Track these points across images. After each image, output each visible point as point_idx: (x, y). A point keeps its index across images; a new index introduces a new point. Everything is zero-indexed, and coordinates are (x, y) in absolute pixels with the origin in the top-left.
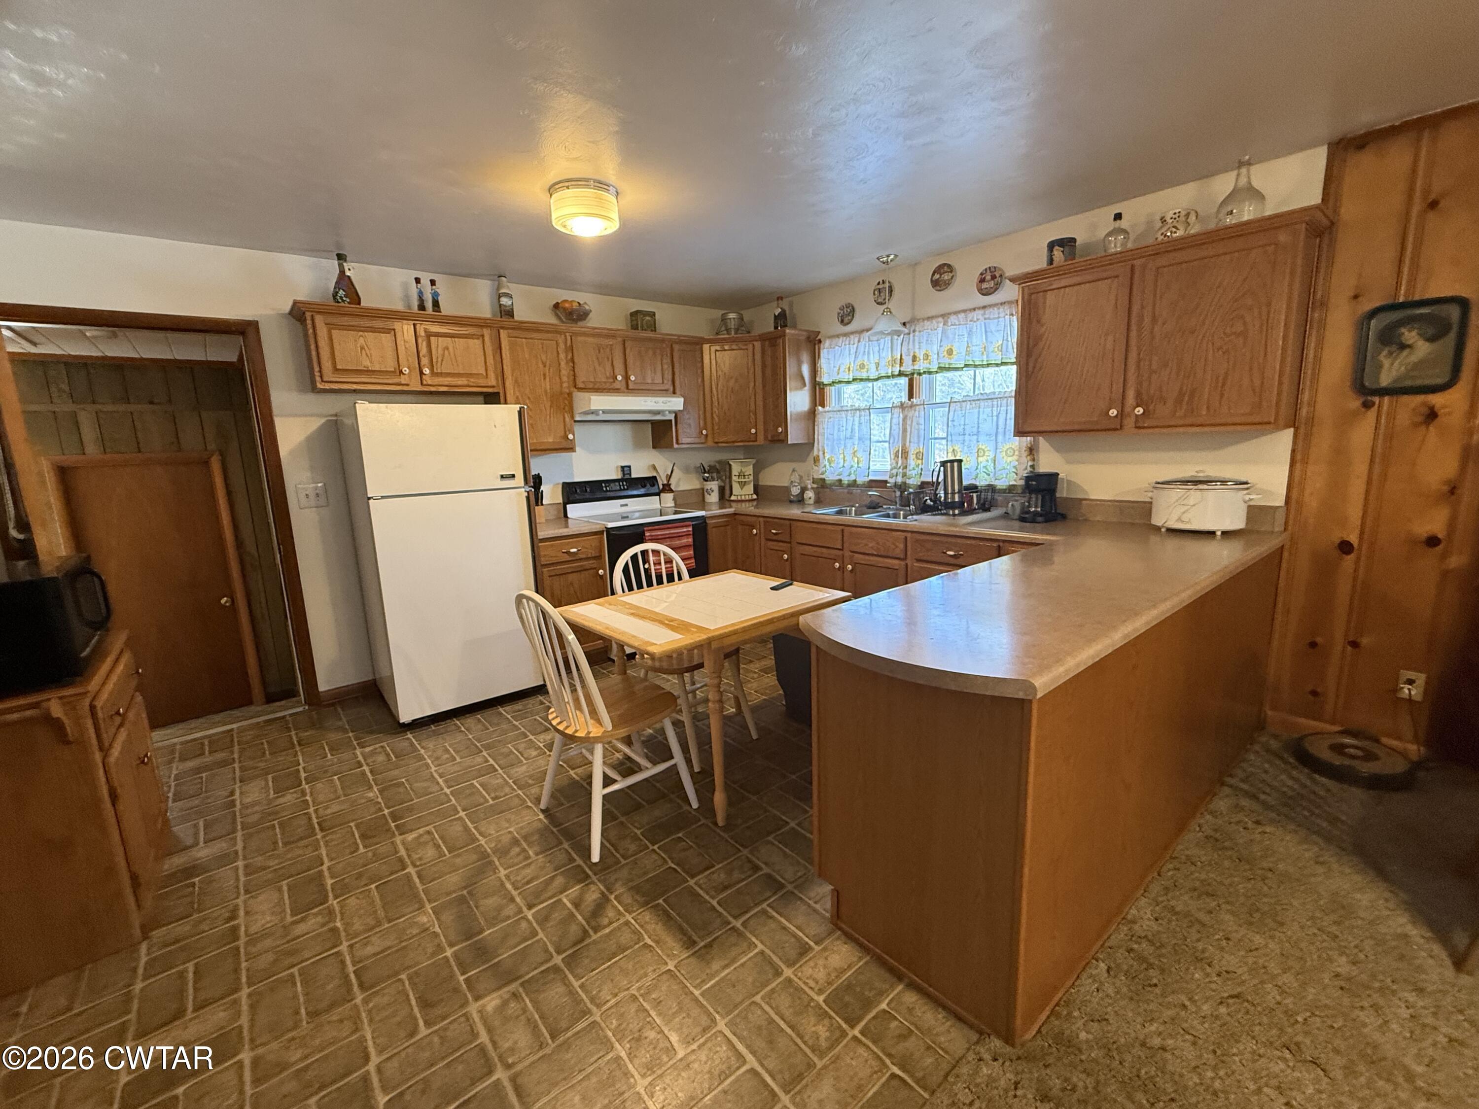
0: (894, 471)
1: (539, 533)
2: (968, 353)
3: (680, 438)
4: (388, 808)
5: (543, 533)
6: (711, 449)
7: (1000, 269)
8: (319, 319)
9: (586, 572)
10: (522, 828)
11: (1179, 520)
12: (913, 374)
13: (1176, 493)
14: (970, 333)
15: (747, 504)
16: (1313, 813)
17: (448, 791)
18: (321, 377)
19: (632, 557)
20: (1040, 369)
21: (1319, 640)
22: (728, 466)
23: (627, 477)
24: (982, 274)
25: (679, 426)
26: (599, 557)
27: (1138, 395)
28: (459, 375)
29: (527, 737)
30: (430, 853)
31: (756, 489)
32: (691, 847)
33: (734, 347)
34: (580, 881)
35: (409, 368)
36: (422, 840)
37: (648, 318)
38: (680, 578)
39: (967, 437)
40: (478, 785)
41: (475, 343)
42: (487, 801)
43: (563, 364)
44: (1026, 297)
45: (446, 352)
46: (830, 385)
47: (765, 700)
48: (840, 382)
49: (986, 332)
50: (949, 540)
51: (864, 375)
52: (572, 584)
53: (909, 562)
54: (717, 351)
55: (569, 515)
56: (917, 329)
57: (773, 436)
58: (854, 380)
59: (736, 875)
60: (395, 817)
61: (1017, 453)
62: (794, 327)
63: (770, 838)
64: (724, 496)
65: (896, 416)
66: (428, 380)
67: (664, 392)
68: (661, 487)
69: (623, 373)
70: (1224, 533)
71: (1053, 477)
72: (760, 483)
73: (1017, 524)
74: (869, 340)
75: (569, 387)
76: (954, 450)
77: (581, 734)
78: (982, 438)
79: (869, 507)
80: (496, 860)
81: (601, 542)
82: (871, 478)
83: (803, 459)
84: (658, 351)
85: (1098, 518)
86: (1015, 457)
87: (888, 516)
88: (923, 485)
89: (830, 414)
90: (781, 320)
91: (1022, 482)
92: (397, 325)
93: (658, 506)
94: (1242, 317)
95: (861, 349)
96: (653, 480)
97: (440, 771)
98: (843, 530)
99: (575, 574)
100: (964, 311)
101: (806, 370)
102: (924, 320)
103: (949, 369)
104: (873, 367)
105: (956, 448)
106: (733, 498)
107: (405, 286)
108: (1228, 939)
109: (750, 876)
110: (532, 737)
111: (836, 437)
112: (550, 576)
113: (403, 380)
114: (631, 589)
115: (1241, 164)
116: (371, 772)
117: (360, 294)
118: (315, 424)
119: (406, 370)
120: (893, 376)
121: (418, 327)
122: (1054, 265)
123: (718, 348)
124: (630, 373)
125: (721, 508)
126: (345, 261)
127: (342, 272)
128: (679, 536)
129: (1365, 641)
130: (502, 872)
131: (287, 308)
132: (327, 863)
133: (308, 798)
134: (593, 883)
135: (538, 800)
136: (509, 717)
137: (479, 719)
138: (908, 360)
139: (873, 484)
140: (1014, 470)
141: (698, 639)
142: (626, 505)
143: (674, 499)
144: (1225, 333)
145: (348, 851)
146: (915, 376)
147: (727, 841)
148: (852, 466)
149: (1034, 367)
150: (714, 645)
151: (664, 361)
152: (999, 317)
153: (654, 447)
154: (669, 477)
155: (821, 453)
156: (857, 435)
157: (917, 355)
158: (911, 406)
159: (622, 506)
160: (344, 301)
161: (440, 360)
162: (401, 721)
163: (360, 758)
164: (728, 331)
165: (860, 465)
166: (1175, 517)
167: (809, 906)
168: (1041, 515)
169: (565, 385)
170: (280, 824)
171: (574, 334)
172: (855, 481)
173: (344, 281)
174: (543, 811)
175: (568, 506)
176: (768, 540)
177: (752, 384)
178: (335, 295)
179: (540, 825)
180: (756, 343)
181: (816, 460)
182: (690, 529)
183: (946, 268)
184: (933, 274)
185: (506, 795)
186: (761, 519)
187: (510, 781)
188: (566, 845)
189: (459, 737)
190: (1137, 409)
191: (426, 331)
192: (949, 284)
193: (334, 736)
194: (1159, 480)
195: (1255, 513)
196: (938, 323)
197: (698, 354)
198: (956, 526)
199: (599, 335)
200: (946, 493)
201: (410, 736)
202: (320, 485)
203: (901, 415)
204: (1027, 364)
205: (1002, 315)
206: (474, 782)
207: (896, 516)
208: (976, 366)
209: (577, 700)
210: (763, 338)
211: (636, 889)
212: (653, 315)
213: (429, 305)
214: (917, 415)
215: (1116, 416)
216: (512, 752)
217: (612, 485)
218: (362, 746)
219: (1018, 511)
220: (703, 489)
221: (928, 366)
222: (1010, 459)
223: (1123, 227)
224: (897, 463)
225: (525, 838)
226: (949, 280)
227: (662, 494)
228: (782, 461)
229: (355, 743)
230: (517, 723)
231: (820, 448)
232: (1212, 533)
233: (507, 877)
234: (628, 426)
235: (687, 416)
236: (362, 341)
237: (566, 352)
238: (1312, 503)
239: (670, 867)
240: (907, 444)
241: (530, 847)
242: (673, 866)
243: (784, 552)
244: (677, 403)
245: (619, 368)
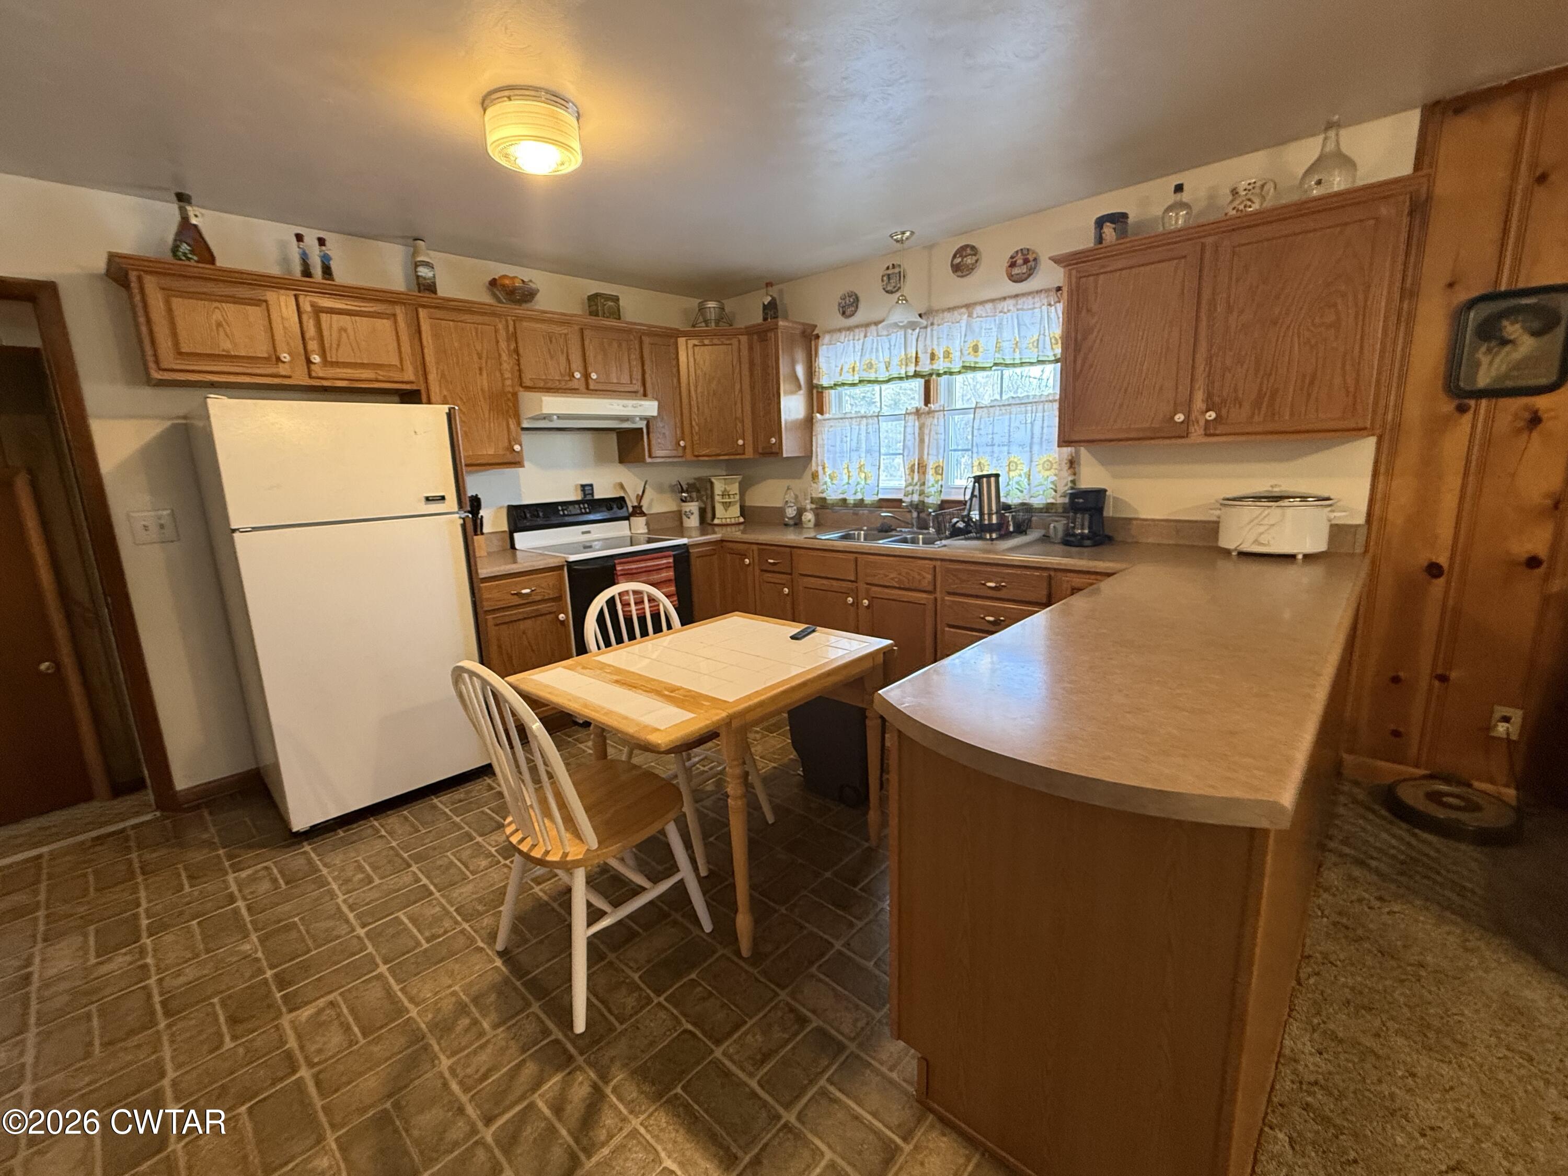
0: (910, 489)
1: (479, 571)
2: (999, 349)
3: (653, 450)
4: (272, 967)
5: (484, 571)
6: (688, 464)
7: (1034, 252)
8: (150, 283)
9: (543, 617)
10: (471, 984)
11: (1256, 542)
12: (931, 375)
13: (1250, 511)
14: (1000, 327)
15: (734, 528)
16: (1435, 882)
17: (361, 932)
18: (157, 362)
19: (607, 602)
20: (1091, 366)
21: (1402, 674)
22: (709, 486)
23: (589, 497)
24: (1012, 257)
25: (651, 435)
26: (559, 598)
27: (1209, 397)
28: (362, 366)
29: (472, 839)
30: (334, 1039)
31: (743, 511)
32: (711, 994)
33: (716, 341)
34: (559, 1068)
35: (290, 354)
36: (324, 1017)
37: (610, 303)
38: (669, 627)
39: (996, 449)
40: (406, 921)
41: (384, 325)
42: (418, 944)
43: (504, 357)
44: (1074, 280)
45: (344, 335)
46: (831, 388)
47: (775, 768)
48: (843, 384)
49: (1019, 324)
50: (989, 569)
51: (872, 376)
52: (524, 633)
53: (938, 595)
54: (695, 345)
55: (517, 546)
56: (935, 322)
57: (763, 448)
58: (861, 381)
59: (778, 1034)
60: (282, 981)
61: (1055, 466)
62: (786, 318)
63: (813, 970)
64: (706, 519)
65: (909, 424)
66: (318, 371)
67: (633, 394)
68: (631, 510)
69: (581, 368)
70: (1306, 556)
71: (1100, 494)
72: (748, 503)
73: (1060, 548)
74: (878, 336)
75: (513, 386)
76: (980, 464)
77: (554, 857)
78: (1014, 448)
79: (881, 531)
80: (433, 1042)
81: (561, 578)
82: (881, 496)
83: (798, 475)
84: (624, 345)
85: (1150, 540)
86: (1053, 471)
87: (905, 541)
88: (944, 504)
89: (832, 423)
90: (771, 310)
91: (1067, 500)
92: (271, 296)
93: (628, 533)
94: (1335, 305)
95: (868, 345)
96: (620, 502)
97: (351, 901)
98: (856, 560)
99: (529, 622)
100: (993, 301)
101: (800, 370)
102: (943, 311)
103: (974, 369)
104: (882, 366)
105: (982, 461)
106: (716, 521)
107: (283, 245)
108: (1413, 1075)
109: (795, 1035)
110: (479, 839)
111: (838, 449)
112: (497, 625)
113: (282, 370)
114: (608, 644)
115: (1330, 126)
116: (249, 908)
117: (216, 253)
118: (153, 429)
119: (285, 357)
120: (907, 377)
121: (301, 299)
122: (1105, 244)
123: (696, 342)
124: (590, 370)
125: (703, 534)
126: (189, 203)
127: (185, 220)
128: (659, 569)
129: (1454, 675)
130: (445, 1063)
131: (100, 265)
132: (171, 1074)
133: (149, 960)
134: (579, 1068)
135: (492, 937)
136: (447, 810)
137: (406, 818)
138: (925, 359)
139: (884, 504)
140: (1052, 486)
141: (716, 718)
142: (589, 532)
143: (647, 524)
144: (1313, 325)
145: (205, 1048)
146: (934, 377)
147: (757, 980)
148: (858, 483)
149: (1083, 366)
150: (735, 724)
151: (633, 357)
152: (1034, 308)
153: (621, 461)
154: (640, 498)
155: (820, 468)
156: (864, 446)
157: (936, 353)
158: (930, 412)
159: (583, 533)
160: (189, 259)
161: (334, 346)
162: (294, 830)
163: (234, 888)
164: (706, 322)
165: (868, 482)
166: (1251, 538)
167: (884, 1076)
168: (1089, 538)
169: (508, 382)
170: (102, 1012)
171: (518, 319)
172: (862, 500)
173: (187, 230)
174: (501, 954)
175: (517, 536)
176: (762, 571)
177: (738, 387)
178: (175, 250)
179: (498, 978)
180: (740, 337)
181: (815, 476)
182: (671, 560)
183: (969, 251)
184: (954, 257)
185: (446, 932)
186: (755, 547)
187: (452, 909)
188: (535, 1008)
189: (378, 845)
190: (1208, 414)
191: (313, 305)
192: (973, 269)
193: (198, 856)
194: (1228, 496)
195: (1337, 531)
196: (960, 314)
197: (672, 350)
198: (996, 553)
199: (550, 321)
200: (981, 514)
201: (307, 848)
202: (165, 513)
203: (917, 424)
204: (1075, 361)
205: (1037, 305)
206: (400, 914)
207: (914, 541)
208: (1007, 365)
209: (543, 802)
210: (750, 331)
211: (641, 1074)
212: (616, 299)
213: (317, 271)
214: (936, 423)
215: (1182, 422)
216: (452, 862)
217: (571, 508)
218: (236, 868)
219: (1060, 534)
220: (680, 512)
221: (949, 365)
222: (1048, 473)
223: (1184, 200)
224: (913, 479)
225: (476, 1000)
226: (973, 264)
227: (632, 519)
228: (771, 478)
229: (227, 864)
230: (458, 819)
231: (819, 462)
232: (1291, 557)
233: (452, 1070)
234: (588, 436)
235: (661, 425)
236: (217, 316)
237: (508, 340)
238: (1397, 518)
239: (686, 1031)
240: (925, 457)
241: (484, 1016)
242: (690, 1027)
243: (784, 585)
244: (650, 408)
245: (577, 363)
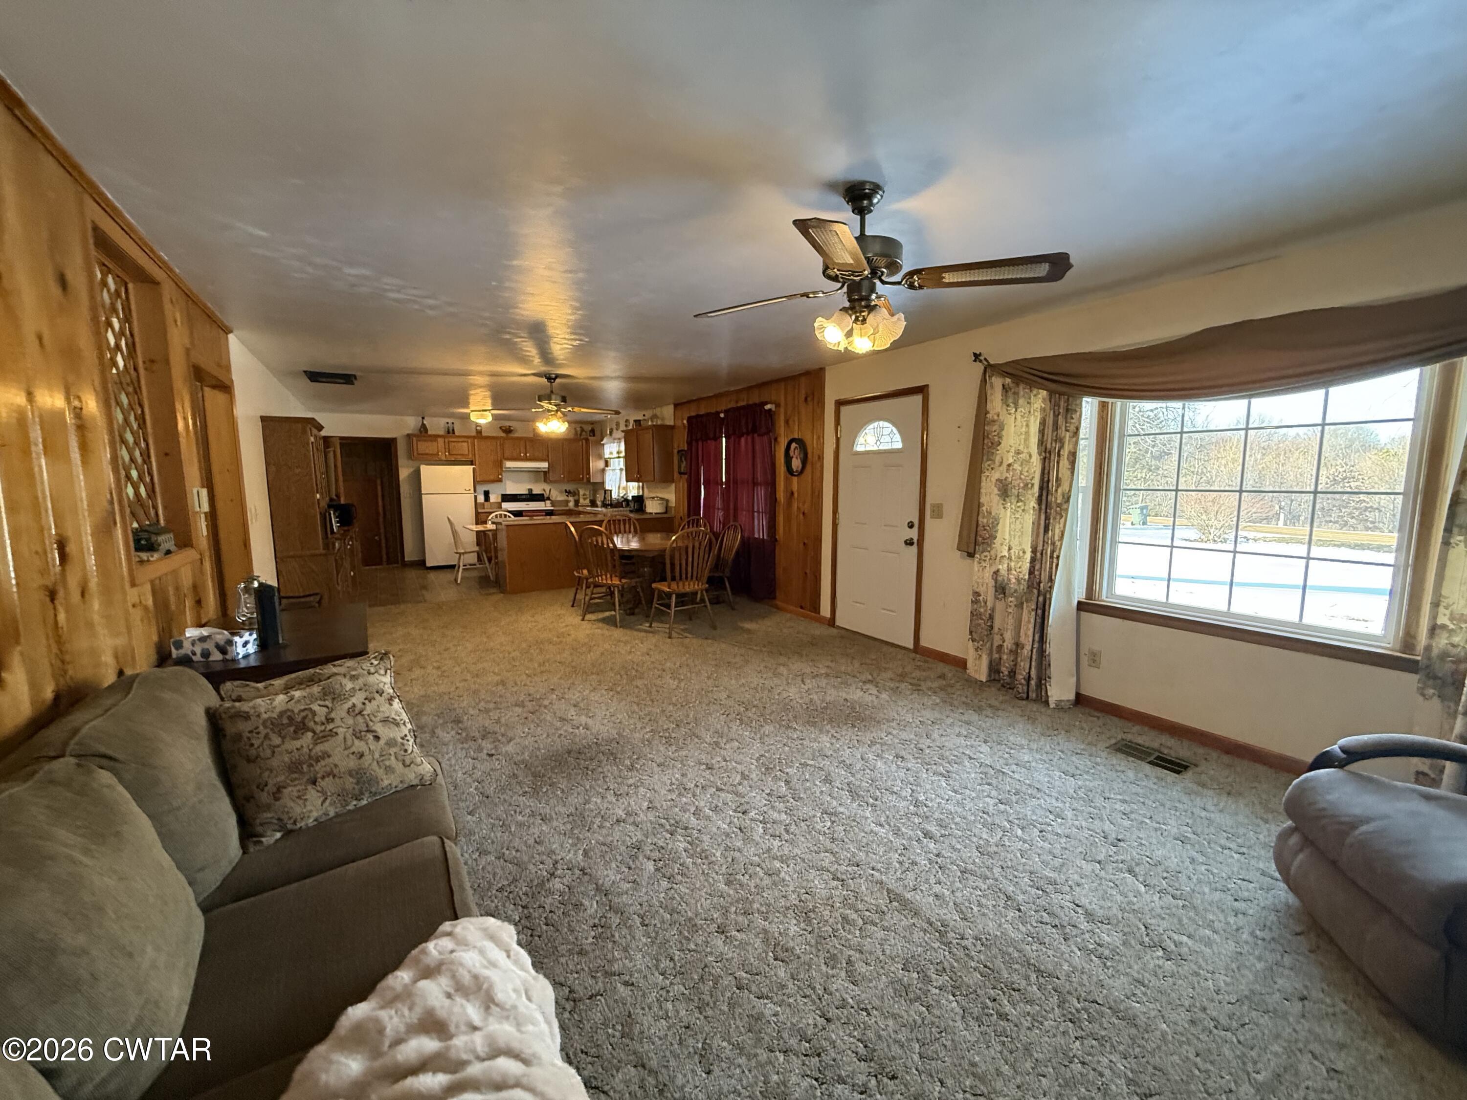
1: (481, 512)
3: (551, 479)
5: (479, 510)
6: (566, 484)
8: (414, 439)
18: (413, 457)
23: (530, 493)
25: (550, 474)
28: (458, 456)
35: (441, 453)
41: (465, 444)
43: (499, 453)
45: (456, 448)
55: (502, 507)
62: (597, 435)
64: (577, 503)
66: (447, 458)
68: (546, 498)
69: (524, 453)
71: (641, 497)
75: (501, 459)
84: (540, 444)
92: (439, 439)
96: (542, 495)
106: (580, 504)
113: (438, 457)
115: (652, 408)
117: (428, 429)
118: (412, 470)
119: (440, 455)
121: (446, 439)
124: (527, 453)
126: (424, 419)
127: (423, 423)
131: (406, 434)
142: (529, 503)
143: (552, 502)
153: (541, 482)
154: (550, 495)
160: (423, 432)
161: (452, 451)
162: (426, 565)
168: (635, 509)
169: (499, 458)
171: (505, 439)
173: (423, 425)
175: (503, 503)
178: (420, 430)
201: (428, 569)
202: (410, 489)
203: (619, 472)
213: (451, 432)
217: (523, 496)
220: (568, 500)
223: (645, 419)
227: (546, 501)
234: (530, 474)
235: (552, 470)
236: (427, 445)
237: (500, 446)
244: (545, 465)
245: (523, 449)
